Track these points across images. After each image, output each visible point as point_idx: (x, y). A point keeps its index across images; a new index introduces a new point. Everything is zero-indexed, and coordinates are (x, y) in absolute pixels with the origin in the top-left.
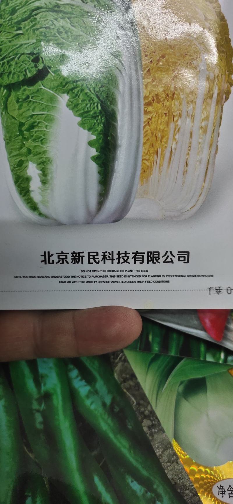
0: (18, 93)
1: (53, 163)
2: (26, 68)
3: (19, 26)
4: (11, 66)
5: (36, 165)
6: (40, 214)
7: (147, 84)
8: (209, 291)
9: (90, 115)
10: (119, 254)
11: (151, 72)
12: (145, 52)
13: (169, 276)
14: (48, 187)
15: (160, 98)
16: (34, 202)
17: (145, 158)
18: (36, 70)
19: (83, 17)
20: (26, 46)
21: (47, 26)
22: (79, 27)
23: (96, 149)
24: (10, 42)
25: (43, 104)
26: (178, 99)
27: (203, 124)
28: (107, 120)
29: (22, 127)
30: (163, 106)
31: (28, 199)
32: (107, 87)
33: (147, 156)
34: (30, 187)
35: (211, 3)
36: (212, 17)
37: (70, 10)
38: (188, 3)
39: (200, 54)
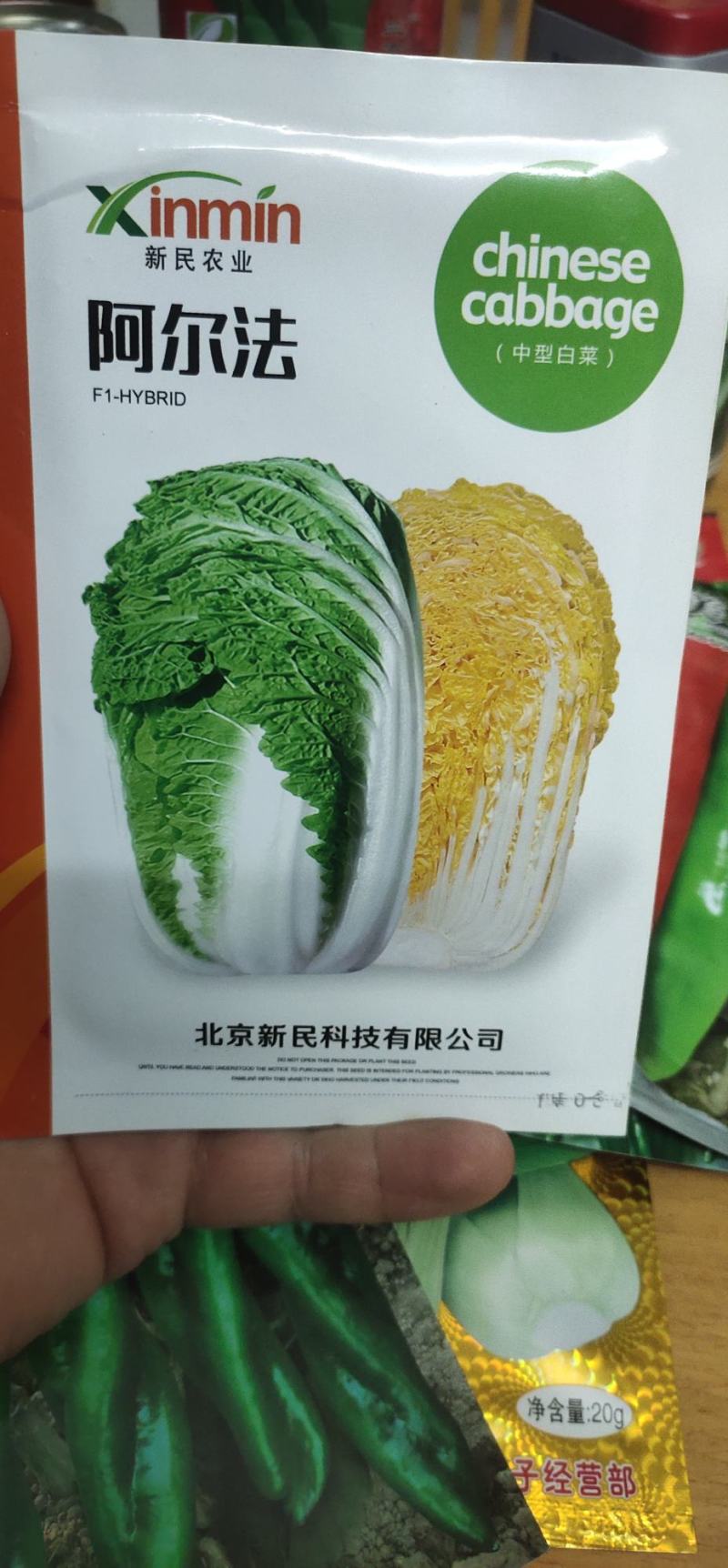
0: (159, 721)
1: (226, 857)
2: (177, 671)
3: (162, 586)
4: (144, 667)
5: (191, 861)
6: (197, 954)
7: (433, 709)
8: (538, 1102)
9: (307, 767)
10: (358, 1030)
11: (442, 686)
12: (432, 646)
13: (459, 1072)
14: (215, 904)
15: (459, 738)
16: (185, 931)
17: (419, 852)
18: (197, 677)
19: (301, 570)
20: (177, 627)
21: (223, 587)
22: (292, 589)
23: (319, 833)
24: (143, 617)
25: (209, 743)
26: (498, 742)
27: (546, 791)
28: (344, 778)
29: (164, 787)
30: (465, 755)
31: (172, 925)
32: (347, 713)
33: (427, 849)
34: (177, 902)
35: (577, 553)
36: (578, 581)
37: (275, 555)
38: (529, 552)
39: (547, 654)
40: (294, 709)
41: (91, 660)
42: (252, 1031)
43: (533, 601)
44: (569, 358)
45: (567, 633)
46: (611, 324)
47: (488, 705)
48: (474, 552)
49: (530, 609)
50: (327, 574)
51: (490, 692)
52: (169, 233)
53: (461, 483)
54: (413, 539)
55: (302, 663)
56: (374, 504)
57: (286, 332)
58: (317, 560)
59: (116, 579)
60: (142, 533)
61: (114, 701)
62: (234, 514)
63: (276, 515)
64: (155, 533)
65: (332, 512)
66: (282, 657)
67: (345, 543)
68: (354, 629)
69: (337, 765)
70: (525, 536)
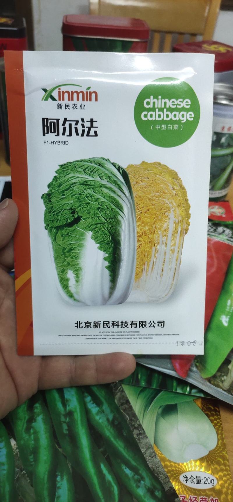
0: (63, 231)
1: (82, 270)
2: (67, 217)
3: (63, 193)
4: (58, 216)
5: (72, 272)
6: (75, 300)
7: (139, 225)
8: (176, 344)
9: (105, 243)
10: (122, 322)
11: (141, 218)
12: (138, 207)
13: (152, 335)
14: (80, 284)
15: (146, 233)
16: (71, 293)
17: (137, 267)
18: (73, 218)
19: (101, 188)
20: (67, 205)
21: (80, 193)
22: (99, 193)
23: (108, 262)
24: (58, 202)
25: (77, 237)
26: (157, 234)
27: (172, 248)
28: (115, 245)
29: (65, 250)
30: (148, 238)
31: (68, 291)
32: (115, 227)
33: (139, 266)
34: (69, 284)
35: (176, 180)
36: (177, 188)
37: (94, 184)
38: (163, 180)
39: (170, 209)
40: (100, 226)
41: (44, 215)
42: (91, 323)
43: (165, 194)
44: (171, 128)
45: (175, 203)
46: (181, 118)
47: (154, 223)
48: (148, 181)
49: (164, 196)
50: (108, 188)
51: (155, 220)
52: (63, 100)
53: (143, 162)
54: (131, 178)
55: (102, 213)
56: (120, 169)
57: (95, 124)
58: (105, 185)
59: (50, 192)
60: (57, 179)
61: (50, 226)
62: (82, 173)
63: (94, 173)
64: (61, 179)
65: (109, 172)
66: (97, 212)
67: (113, 180)
68: (116, 203)
69: (113, 242)
70: (162, 176)
